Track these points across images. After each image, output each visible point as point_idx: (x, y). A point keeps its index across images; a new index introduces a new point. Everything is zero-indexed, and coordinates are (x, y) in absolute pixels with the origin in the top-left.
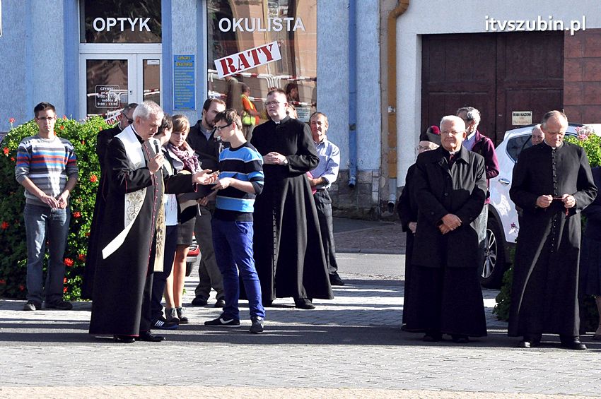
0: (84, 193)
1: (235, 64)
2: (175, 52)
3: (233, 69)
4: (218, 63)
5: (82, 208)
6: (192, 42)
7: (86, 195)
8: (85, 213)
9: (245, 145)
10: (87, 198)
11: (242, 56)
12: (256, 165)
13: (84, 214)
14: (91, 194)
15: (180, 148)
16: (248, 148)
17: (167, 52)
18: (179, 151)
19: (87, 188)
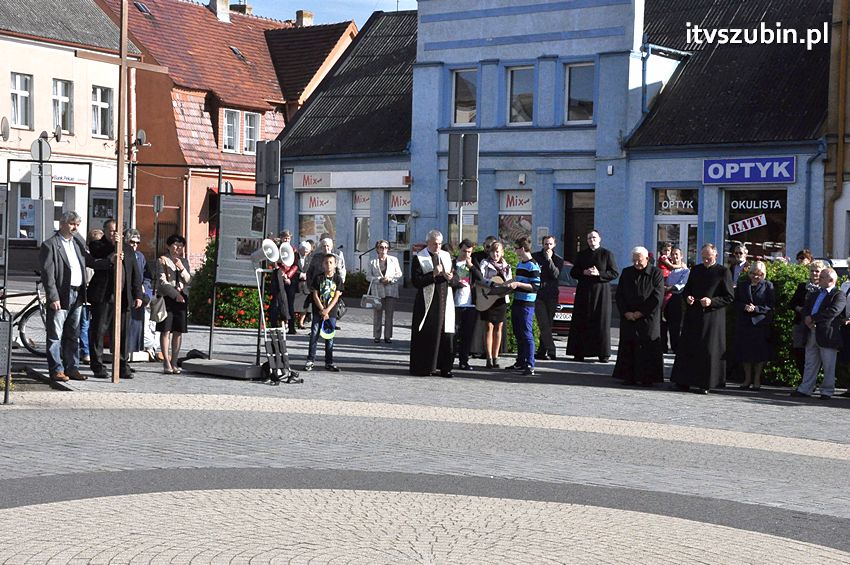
1: (740, 227)
2: (705, 220)
3: (738, 230)
4: (730, 226)
6: (715, 214)
11: (744, 223)
17: (701, 220)
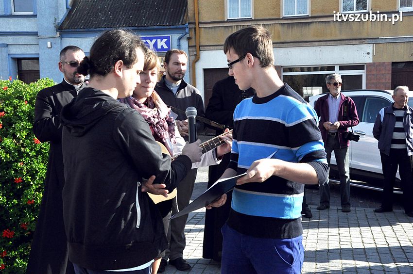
0: (28, 155)
5: (25, 173)
7: (30, 158)
8: (29, 177)
9: (282, 91)
10: (32, 161)
12: (311, 130)
13: (27, 179)
14: (36, 156)
15: (146, 104)
16: (289, 98)
18: (144, 108)
19: (31, 150)
